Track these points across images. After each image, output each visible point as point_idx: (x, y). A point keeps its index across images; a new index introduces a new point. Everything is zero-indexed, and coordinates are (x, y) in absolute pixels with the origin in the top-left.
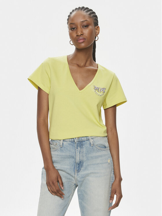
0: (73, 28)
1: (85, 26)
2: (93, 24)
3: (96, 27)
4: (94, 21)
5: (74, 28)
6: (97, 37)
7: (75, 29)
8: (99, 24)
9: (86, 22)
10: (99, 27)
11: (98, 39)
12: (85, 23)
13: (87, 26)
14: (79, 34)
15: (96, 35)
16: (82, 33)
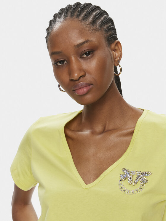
0: (60, 62)
1: (86, 54)
2: (104, 42)
3: (113, 46)
4: (106, 35)
5: (63, 62)
6: (118, 67)
7: (65, 62)
8: (118, 36)
9: (86, 44)
10: (119, 42)
11: (121, 70)
12: (86, 48)
13: (90, 52)
14: (76, 75)
15: (116, 62)
16: (82, 74)
